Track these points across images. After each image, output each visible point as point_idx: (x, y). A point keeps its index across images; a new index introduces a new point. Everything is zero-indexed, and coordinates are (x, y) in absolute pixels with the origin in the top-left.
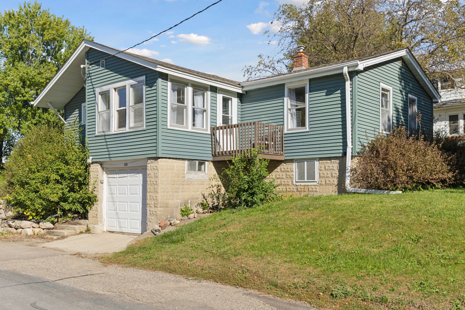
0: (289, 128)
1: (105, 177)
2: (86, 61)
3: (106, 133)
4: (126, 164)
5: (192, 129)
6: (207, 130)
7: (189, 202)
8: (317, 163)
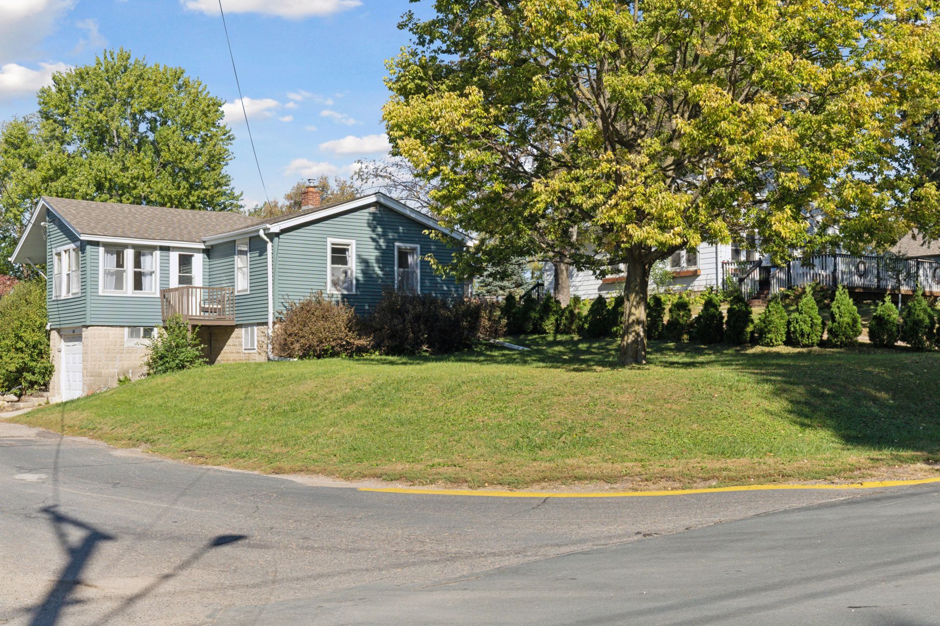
0: (239, 289)
1: (63, 345)
2: (47, 219)
3: (58, 298)
4: (74, 332)
5: (133, 293)
6: (155, 293)
7: (130, 371)
8: (255, 328)
